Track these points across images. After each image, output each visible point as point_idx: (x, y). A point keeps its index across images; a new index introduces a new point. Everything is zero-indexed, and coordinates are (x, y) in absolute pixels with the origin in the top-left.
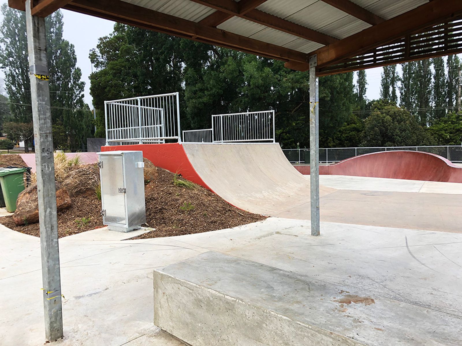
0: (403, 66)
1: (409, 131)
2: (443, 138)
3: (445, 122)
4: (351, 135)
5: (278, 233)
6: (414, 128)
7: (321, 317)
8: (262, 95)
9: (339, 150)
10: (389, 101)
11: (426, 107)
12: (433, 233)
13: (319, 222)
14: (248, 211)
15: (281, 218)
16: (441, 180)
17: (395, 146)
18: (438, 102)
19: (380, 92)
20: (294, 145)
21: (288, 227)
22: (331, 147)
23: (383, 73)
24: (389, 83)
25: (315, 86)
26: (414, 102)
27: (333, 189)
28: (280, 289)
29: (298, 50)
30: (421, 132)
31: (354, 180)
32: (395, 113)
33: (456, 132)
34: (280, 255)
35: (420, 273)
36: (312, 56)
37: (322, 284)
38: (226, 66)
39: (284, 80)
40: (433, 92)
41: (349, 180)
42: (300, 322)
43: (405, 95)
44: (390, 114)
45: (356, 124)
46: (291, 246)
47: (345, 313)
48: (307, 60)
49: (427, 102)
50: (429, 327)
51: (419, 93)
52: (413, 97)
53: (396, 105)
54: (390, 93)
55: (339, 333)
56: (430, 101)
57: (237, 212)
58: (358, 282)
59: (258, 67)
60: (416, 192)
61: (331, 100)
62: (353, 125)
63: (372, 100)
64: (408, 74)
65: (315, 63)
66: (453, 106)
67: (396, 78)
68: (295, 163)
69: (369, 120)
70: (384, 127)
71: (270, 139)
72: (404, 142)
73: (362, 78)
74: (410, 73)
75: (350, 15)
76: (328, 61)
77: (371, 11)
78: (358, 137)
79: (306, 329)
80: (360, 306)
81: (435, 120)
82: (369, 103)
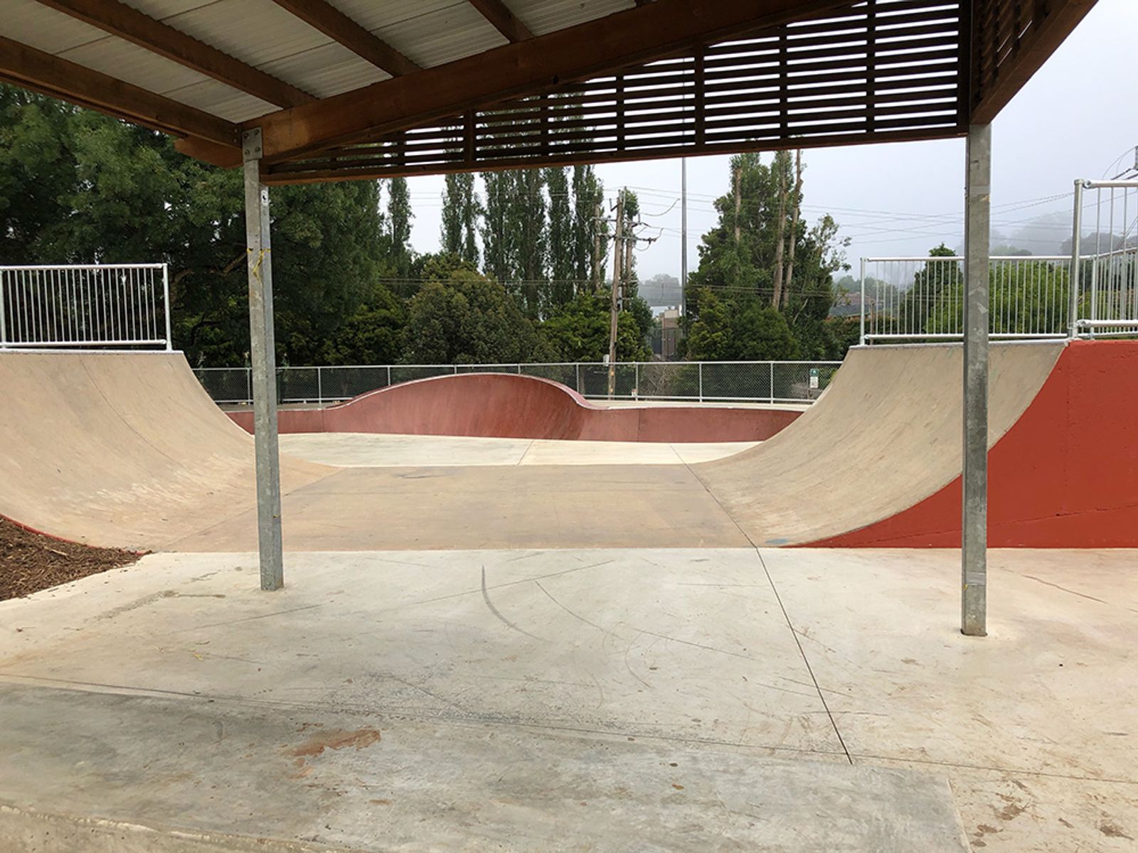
0: (487, 181)
1: (505, 330)
2: (570, 346)
3: (573, 313)
4: (377, 336)
5: (169, 594)
6: (514, 322)
7: (241, 805)
8: (137, 222)
9: (353, 372)
10: (462, 260)
11: (536, 278)
12: (537, 553)
13: (281, 554)
14: (82, 543)
15: (183, 554)
16: (565, 437)
17: (477, 363)
18: (559, 270)
19: (441, 237)
20: (235, 356)
21: (198, 577)
22: (330, 365)
23: (446, 194)
24: (461, 217)
25: (260, 209)
26: (513, 267)
27: (330, 467)
28: (133, 751)
29: (209, 110)
30: (527, 332)
31: (382, 444)
32: (473, 287)
33: (594, 335)
34: (170, 652)
35: (506, 646)
36: (248, 132)
37: (257, 715)
38: (16, 128)
39: (199, 185)
40: (548, 247)
41: (369, 444)
42: (180, 830)
43: (495, 249)
44: (463, 289)
45: (389, 310)
46: (203, 625)
47: (304, 779)
48: (235, 141)
49: (538, 268)
50: (492, 772)
51: (522, 246)
52: (510, 255)
53: (476, 270)
54: (463, 240)
55: (282, 835)
56: (544, 266)
57: (46, 548)
58: (366, 691)
59: (121, 143)
60: (514, 466)
61: (325, 247)
62: (383, 312)
63: (423, 255)
64: (499, 202)
65: (258, 150)
66: (586, 279)
67: (474, 207)
68: (236, 403)
69: (419, 302)
70: (451, 318)
71: (156, 341)
72: (495, 354)
73: (400, 201)
74: (503, 202)
75: (337, 43)
76: (291, 147)
77: (387, 42)
78: (394, 341)
79: (195, 847)
80: (345, 755)
81: (554, 308)
82: (417, 261)
